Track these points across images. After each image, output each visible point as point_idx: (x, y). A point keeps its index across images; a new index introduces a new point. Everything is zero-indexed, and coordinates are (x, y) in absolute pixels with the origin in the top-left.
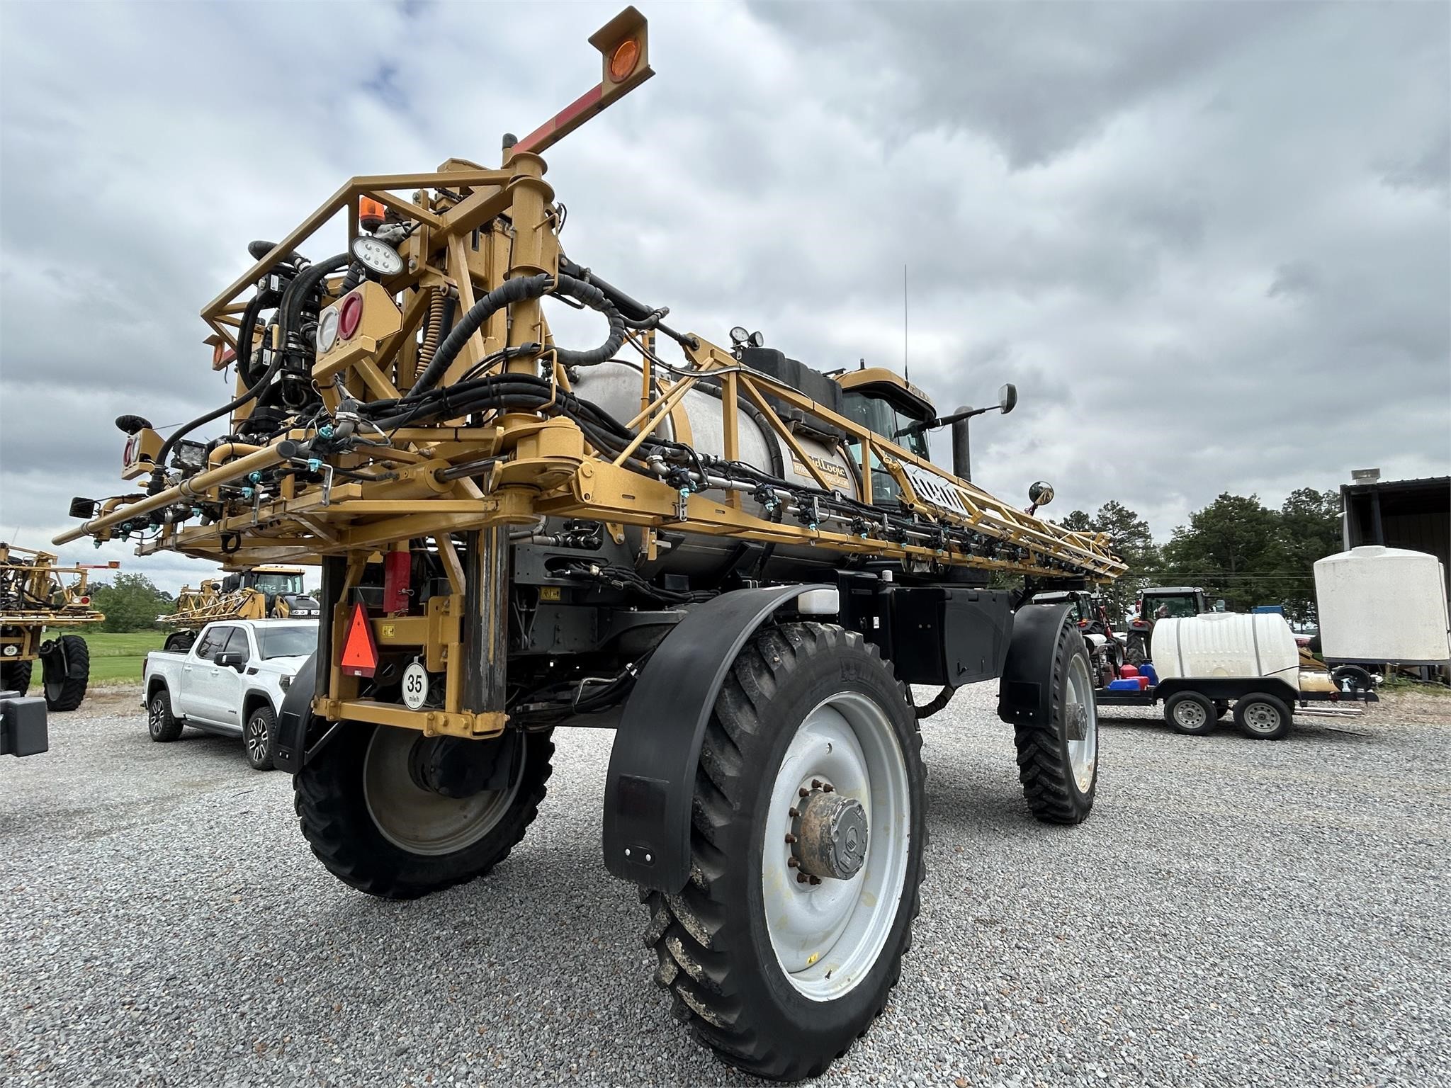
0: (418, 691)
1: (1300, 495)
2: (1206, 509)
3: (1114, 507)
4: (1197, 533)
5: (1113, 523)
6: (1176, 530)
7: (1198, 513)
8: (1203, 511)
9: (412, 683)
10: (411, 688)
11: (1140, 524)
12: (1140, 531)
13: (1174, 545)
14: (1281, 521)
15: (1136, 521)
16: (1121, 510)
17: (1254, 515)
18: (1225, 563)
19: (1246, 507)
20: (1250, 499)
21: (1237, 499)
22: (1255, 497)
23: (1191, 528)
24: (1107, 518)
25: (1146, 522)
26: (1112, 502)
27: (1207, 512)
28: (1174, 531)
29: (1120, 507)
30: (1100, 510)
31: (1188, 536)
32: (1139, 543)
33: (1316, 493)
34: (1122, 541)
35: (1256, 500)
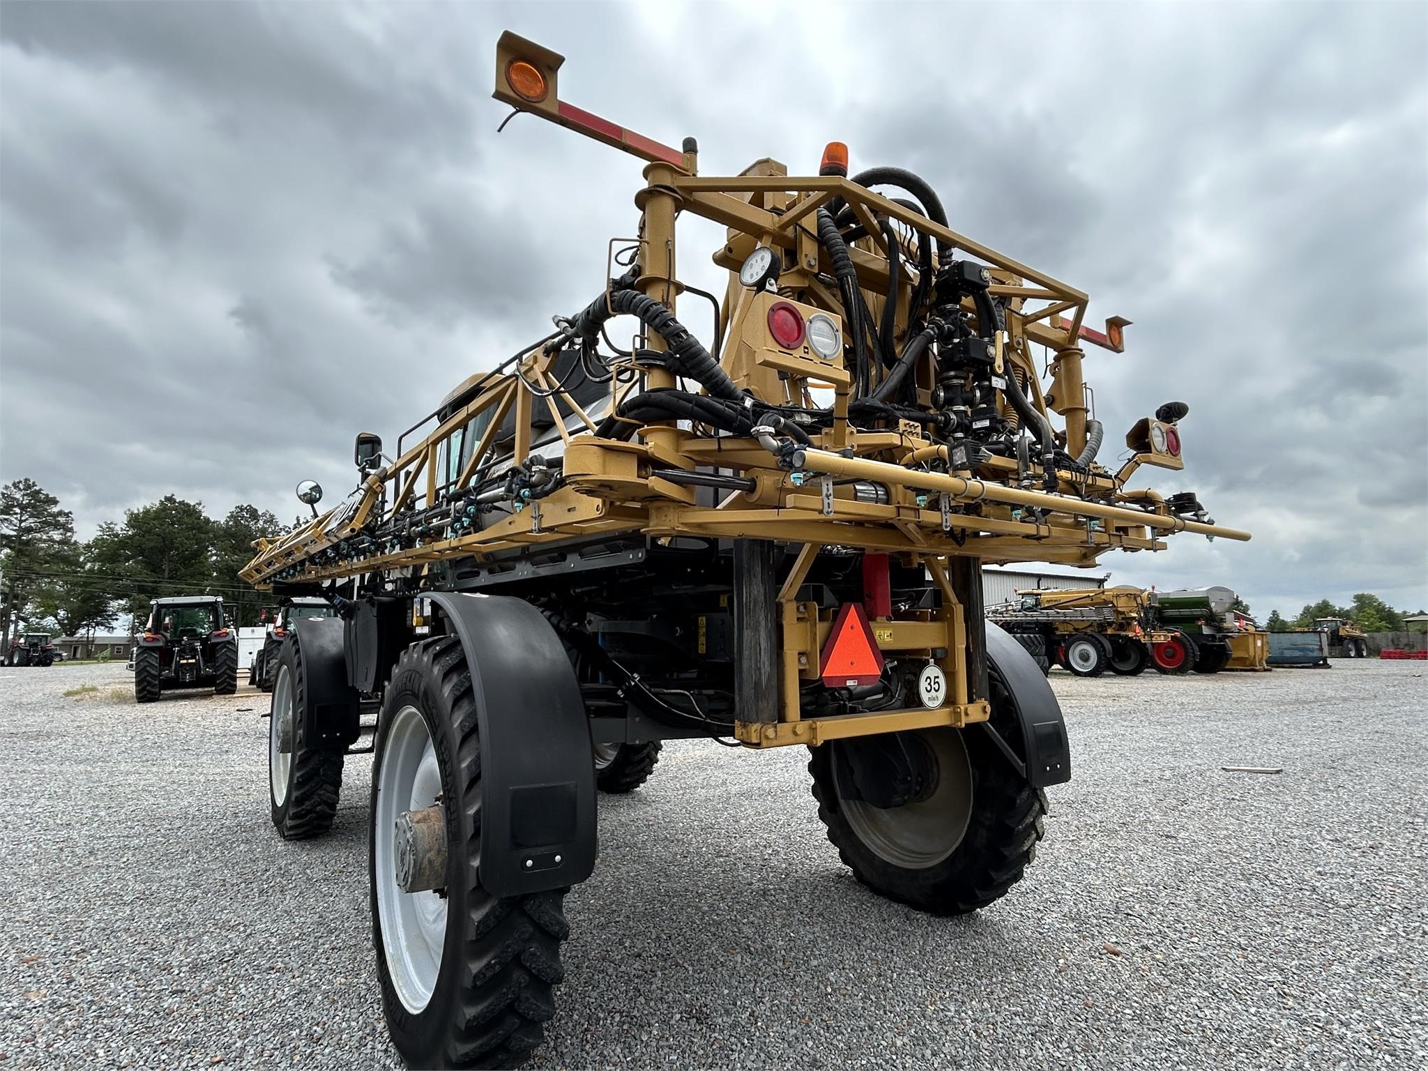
0: (937, 691)
1: (242, 510)
2: (145, 507)
3: (28, 487)
4: (130, 533)
5: (23, 508)
6: (104, 526)
7: (136, 512)
8: (141, 511)
9: (929, 684)
10: (929, 689)
11: (60, 513)
12: (62, 522)
13: (98, 542)
14: (222, 533)
15: (55, 509)
16: (39, 492)
17: (198, 523)
18: (155, 568)
19: (189, 513)
20: (194, 506)
21: (181, 503)
22: (200, 504)
23: (124, 526)
24: (15, 499)
25: (70, 513)
26: (26, 480)
27: (147, 512)
28: (101, 527)
29: (37, 488)
30: (7, 487)
31: (117, 535)
32: (56, 535)
33: (256, 511)
34: (29, 530)
35: (200, 508)
